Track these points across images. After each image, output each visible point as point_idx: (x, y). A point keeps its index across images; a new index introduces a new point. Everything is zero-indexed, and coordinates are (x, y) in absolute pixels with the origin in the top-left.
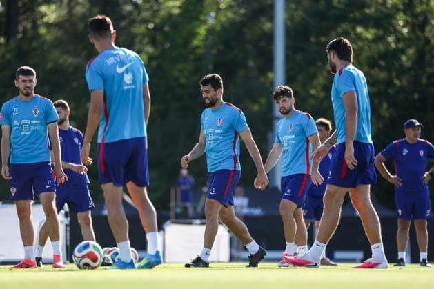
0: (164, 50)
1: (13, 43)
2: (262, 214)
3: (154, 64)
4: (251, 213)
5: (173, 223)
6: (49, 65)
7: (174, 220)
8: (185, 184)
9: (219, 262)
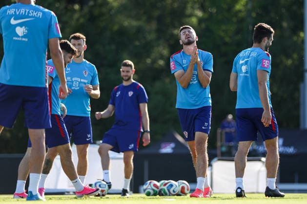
0: (211, 14)
1: (86, 9)
2: (295, 152)
3: (203, 26)
4: (286, 152)
5: (219, 160)
6: (116, 28)
7: (220, 158)
8: (228, 127)
9: (258, 193)
